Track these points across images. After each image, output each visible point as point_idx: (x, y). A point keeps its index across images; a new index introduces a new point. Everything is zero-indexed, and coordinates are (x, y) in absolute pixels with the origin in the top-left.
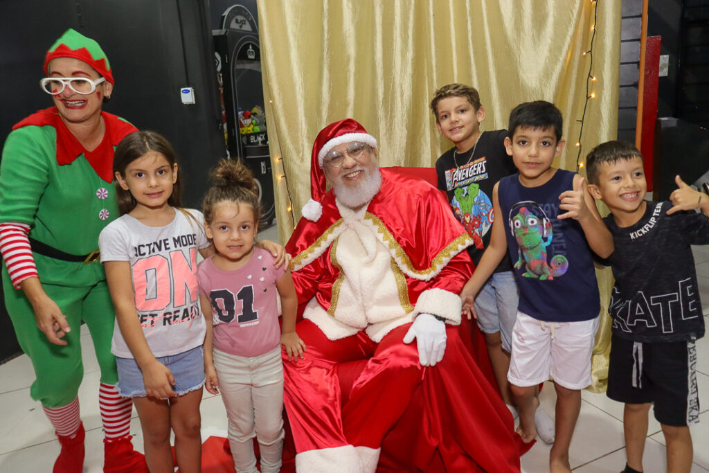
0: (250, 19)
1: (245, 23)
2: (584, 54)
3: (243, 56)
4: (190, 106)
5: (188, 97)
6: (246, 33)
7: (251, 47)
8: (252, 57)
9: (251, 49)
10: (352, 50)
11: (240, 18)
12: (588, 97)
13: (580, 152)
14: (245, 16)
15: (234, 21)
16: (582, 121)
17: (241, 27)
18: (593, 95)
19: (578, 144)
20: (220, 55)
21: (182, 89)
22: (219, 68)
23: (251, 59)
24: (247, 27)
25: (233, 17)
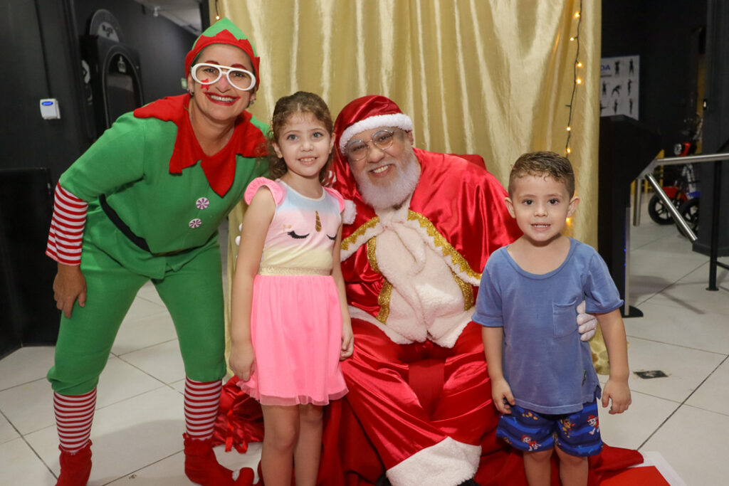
0: (117, 28)
1: (112, 32)
2: (572, 39)
3: (114, 69)
4: (53, 122)
5: (50, 110)
6: (114, 43)
7: (121, 59)
8: (123, 70)
9: (121, 61)
10: (327, 31)
11: (107, 25)
12: (575, 82)
13: (569, 137)
14: (112, 24)
15: (101, 28)
16: (570, 106)
17: (108, 35)
18: (579, 81)
19: (569, 129)
20: (88, 63)
21: (42, 101)
22: (87, 79)
23: (122, 73)
24: (114, 37)
25: (99, 24)
